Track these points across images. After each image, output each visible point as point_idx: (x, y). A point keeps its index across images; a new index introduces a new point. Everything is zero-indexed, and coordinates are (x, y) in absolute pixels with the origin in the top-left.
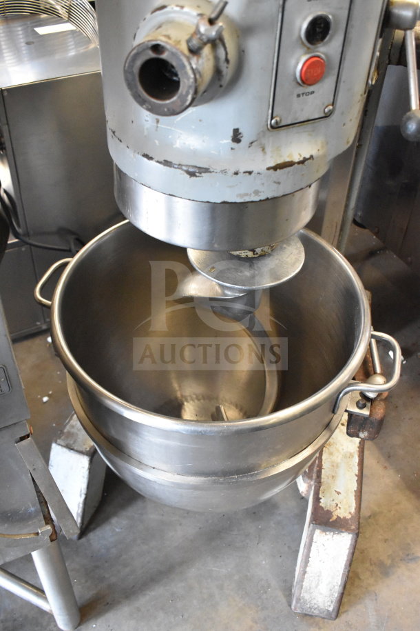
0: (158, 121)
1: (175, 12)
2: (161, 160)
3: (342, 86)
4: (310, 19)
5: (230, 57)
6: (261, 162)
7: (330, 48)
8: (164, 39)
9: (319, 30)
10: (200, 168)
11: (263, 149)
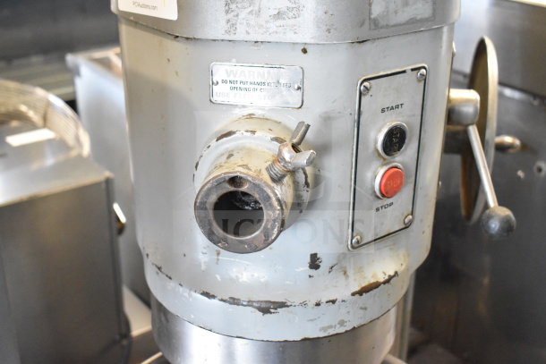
0: (218, 254)
1: (246, 138)
2: (226, 298)
4: (385, 130)
5: (309, 180)
6: (343, 288)
8: (241, 169)
9: (395, 140)
10: (274, 303)
11: (345, 273)
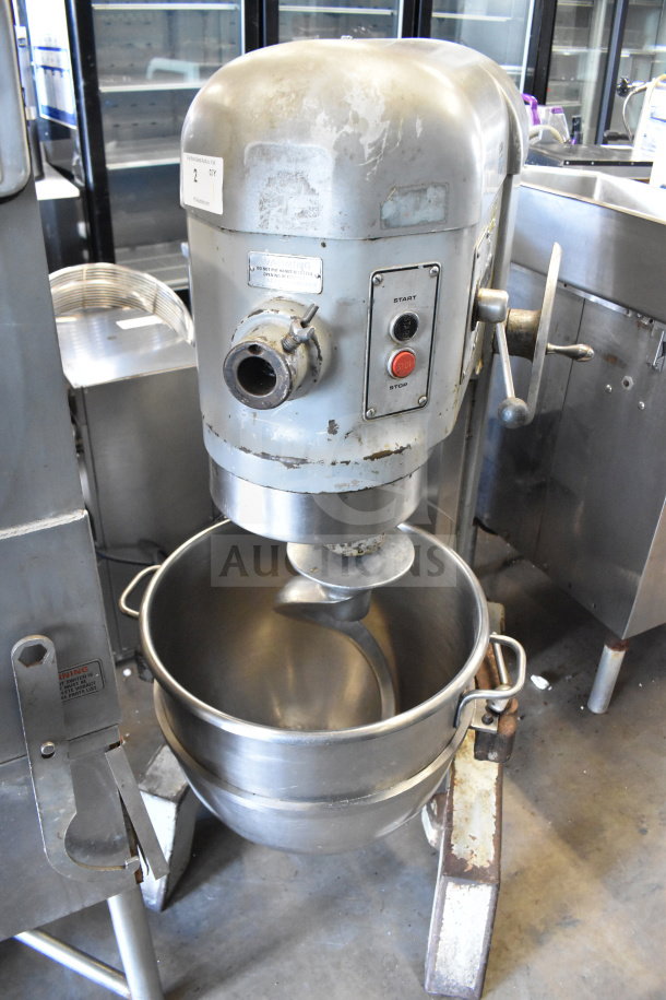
0: (255, 415)
1: (270, 316)
2: (259, 452)
3: (434, 378)
4: (397, 317)
5: (322, 354)
6: (359, 452)
7: (418, 343)
8: (259, 340)
9: (406, 327)
10: (297, 459)
11: (360, 440)
